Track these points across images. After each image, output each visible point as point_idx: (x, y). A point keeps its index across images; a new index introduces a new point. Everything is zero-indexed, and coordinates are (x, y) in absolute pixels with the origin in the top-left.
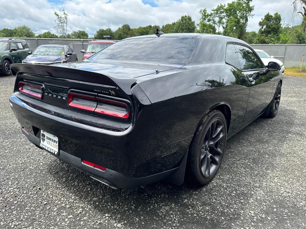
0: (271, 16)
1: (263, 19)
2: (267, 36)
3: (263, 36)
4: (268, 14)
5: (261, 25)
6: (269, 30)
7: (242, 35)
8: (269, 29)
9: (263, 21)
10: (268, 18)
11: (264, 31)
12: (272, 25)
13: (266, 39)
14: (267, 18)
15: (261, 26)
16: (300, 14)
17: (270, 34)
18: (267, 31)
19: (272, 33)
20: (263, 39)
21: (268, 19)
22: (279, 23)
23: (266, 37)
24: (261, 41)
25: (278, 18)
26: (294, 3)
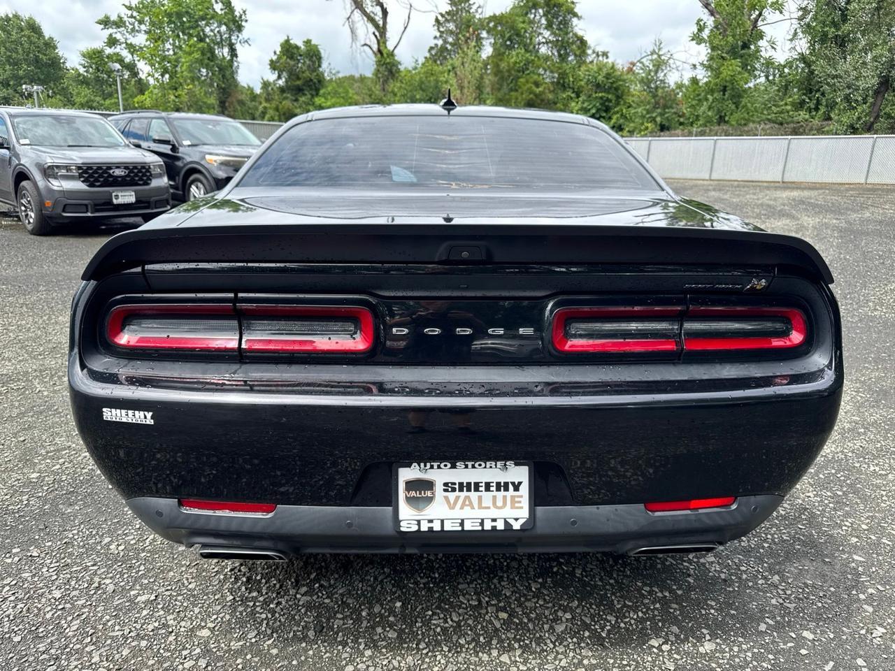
0: (297, 47)
1: (278, 53)
2: (296, 100)
3: (286, 98)
4: (287, 41)
5: (274, 69)
6: (298, 85)
7: (230, 95)
8: (299, 83)
9: (279, 58)
10: (289, 49)
11: (287, 86)
12: (303, 72)
13: (296, 108)
14: (287, 50)
15: (276, 72)
16: (366, 48)
17: (305, 95)
18: (295, 86)
19: (307, 93)
20: (288, 109)
21: (289, 54)
22: (320, 66)
23: (295, 104)
24: (284, 114)
25: (314, 55)
26: (348, 19)
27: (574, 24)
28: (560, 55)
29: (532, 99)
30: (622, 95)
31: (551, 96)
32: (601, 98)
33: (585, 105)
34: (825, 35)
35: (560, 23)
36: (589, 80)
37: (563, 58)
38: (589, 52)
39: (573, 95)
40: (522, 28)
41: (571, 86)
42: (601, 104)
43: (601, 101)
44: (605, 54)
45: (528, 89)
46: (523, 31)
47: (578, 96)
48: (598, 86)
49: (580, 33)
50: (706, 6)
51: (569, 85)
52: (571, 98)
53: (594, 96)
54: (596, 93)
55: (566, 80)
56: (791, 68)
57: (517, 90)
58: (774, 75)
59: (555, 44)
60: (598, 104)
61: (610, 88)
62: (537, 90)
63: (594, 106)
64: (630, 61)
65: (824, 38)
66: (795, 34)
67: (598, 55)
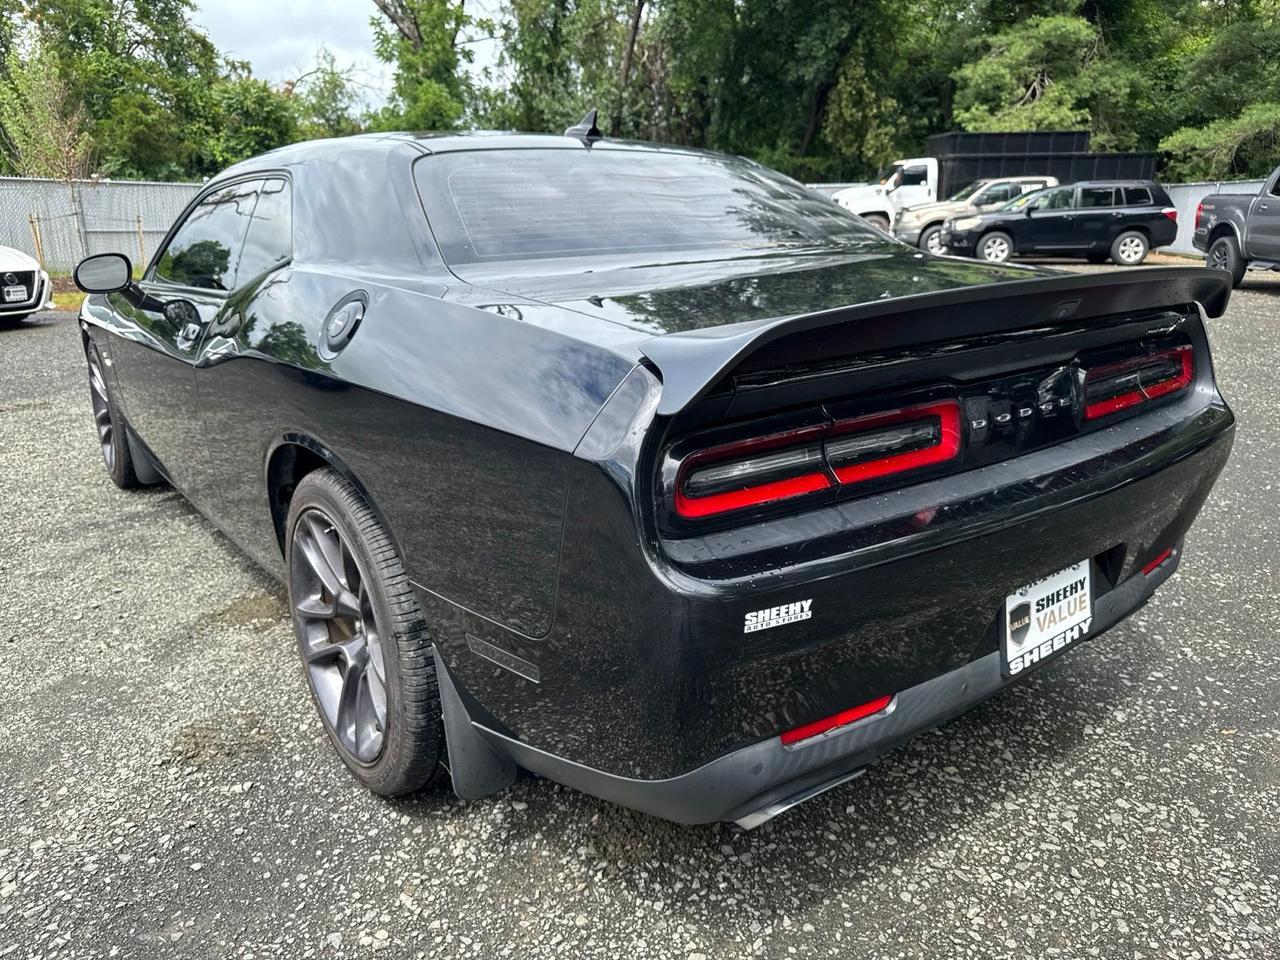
27: (186, 17)
28: (172, 65)
29: (143, 132)
30: (288, 130)
31: (174, 129)
32: (256, 134)
33: (232, 143)
34: (539, 61)
35: (163, 12)
36: (230, 106)
37: (178, 69)
38: (220, 62)
39: (209, 128)
40: (96, 15)
41: (202, 113)
42: (257, 143)
43: (258, 139)
44: (245, 66)
45: (132, 115)
46: (98, 19)
47: (217, 131)
48: (246, 114)
49: (200, 32)
50: (384, 8)
51: (199, 111)
52: (207, 132)
53: (244, 130)
54: (246, 125)
55: (191, 104)
56: (503, 101)
57: (109, 117)
58: (485, 110)
59: (159, 45)
60: (253, 144)
61: (266, 119)
62: (150, 118)
63: (248, 145)
64: (287, 80)
65: (537, 66)
66: (502, 58)
67: (234, 67)
